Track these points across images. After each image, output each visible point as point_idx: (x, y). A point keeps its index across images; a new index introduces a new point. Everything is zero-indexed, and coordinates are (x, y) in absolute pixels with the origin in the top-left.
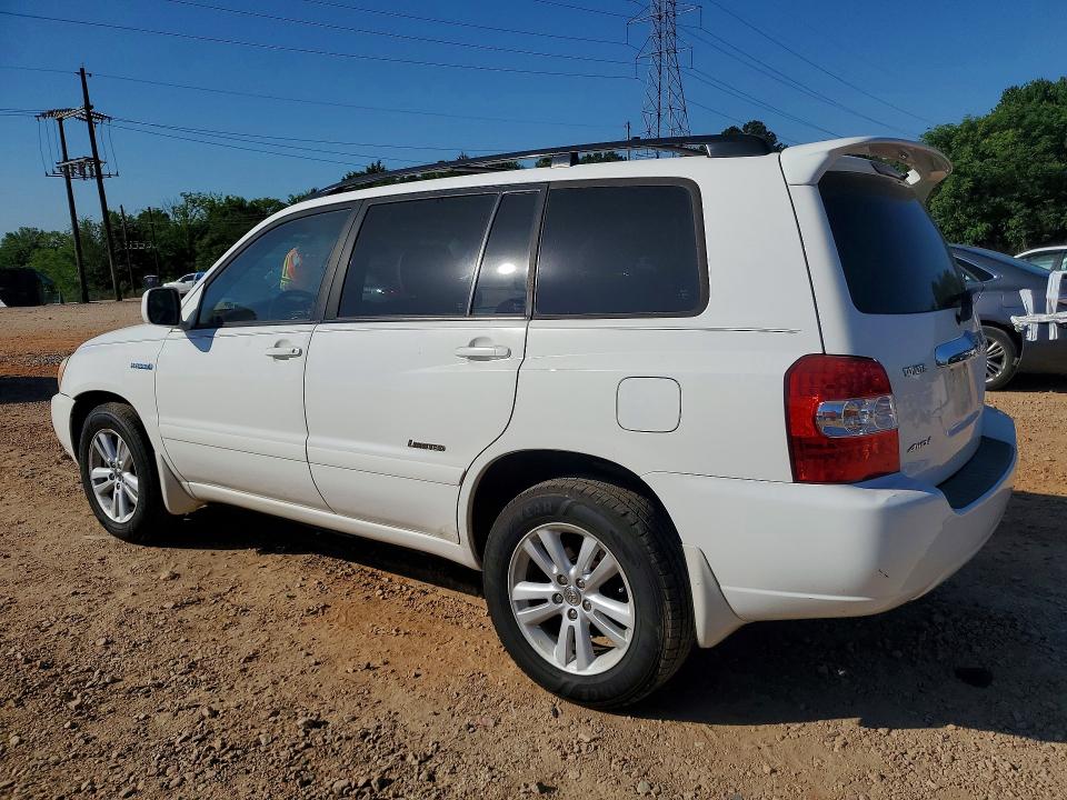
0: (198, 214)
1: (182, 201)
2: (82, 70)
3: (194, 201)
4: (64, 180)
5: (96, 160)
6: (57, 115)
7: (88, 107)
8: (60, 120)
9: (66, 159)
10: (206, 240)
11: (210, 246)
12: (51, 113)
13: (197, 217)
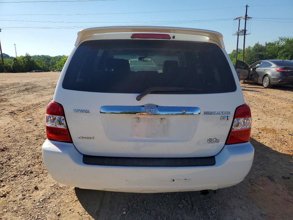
0: (283, 43)
1: (278, 40)
2: (247, 5)
3: (282, 39)
4: (237, 36)
5: (245, 31)
6: (239, 19)
7: (246, 15)
8: (240, 20)
9: (239, 30)
10: (282, 51)
11: (283, 53)
12: (237, 19)
13: (282, 44)
